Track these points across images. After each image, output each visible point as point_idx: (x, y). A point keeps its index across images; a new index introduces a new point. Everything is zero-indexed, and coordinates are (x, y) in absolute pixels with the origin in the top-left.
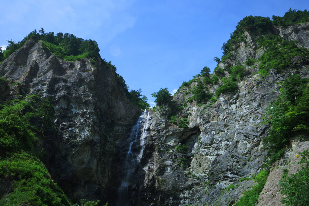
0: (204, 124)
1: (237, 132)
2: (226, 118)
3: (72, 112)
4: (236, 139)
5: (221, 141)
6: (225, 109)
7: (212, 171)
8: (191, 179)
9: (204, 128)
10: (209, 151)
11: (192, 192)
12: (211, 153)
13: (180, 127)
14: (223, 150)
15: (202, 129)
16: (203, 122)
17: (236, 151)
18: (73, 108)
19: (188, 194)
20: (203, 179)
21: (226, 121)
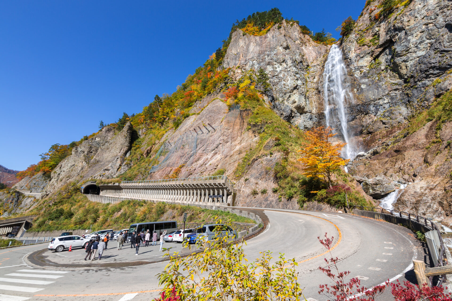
0: (397, 34)
7: (412, 75)
8: (389, 87)
9: (397, 37)
10: (406, 57)
12: (409, 58)
13: (370, 46)
15: (395, 39)
19: (388, 100)
20: (403, 84)
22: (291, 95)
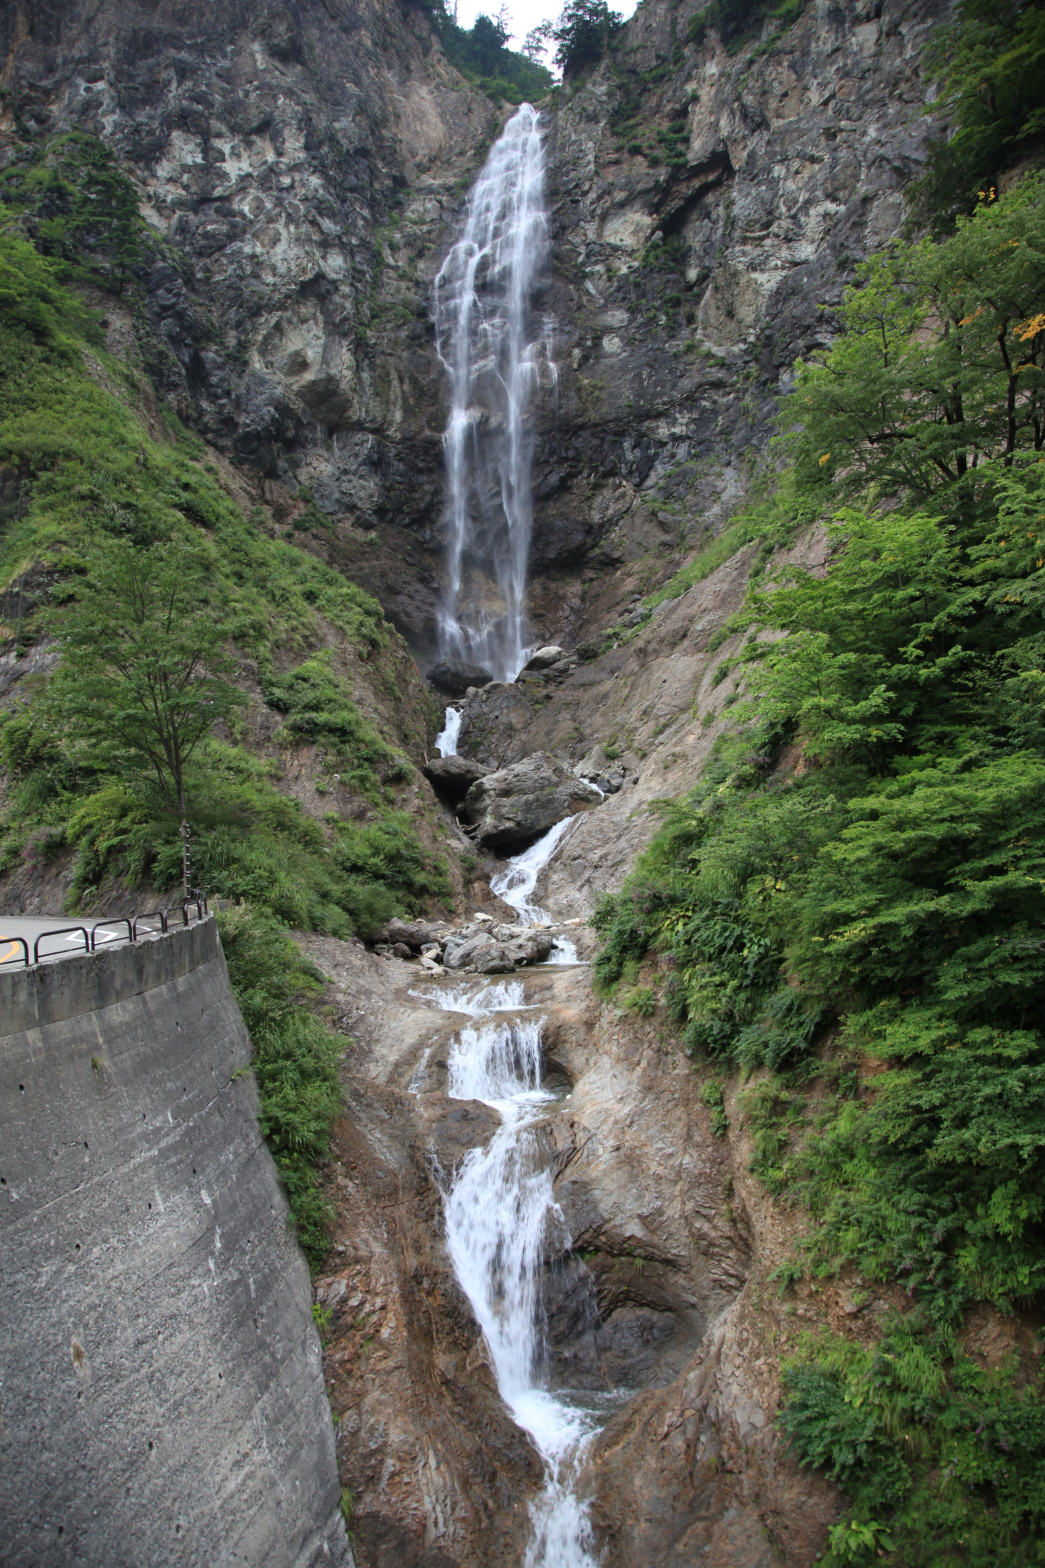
0: (744, 138)
1: (869, 155)
2: (832, 96)
3: (224, 176)
4: (862, 189)
5: (808, 203)
6: (829, 56)
7: (767, 332)
8: (696, 367)
9: (745, 154)
10: (758, 251)
11: (702, 414)
12: (767, 258)
13: (654, 163)
14: (813, 242)
15: (739, 158)
16: (741, 130)
17: (858, 241)
18: (227, 157)
19: (687, 425)
20: (740, 363)
21: (830, 112)
22: (285, 324)
